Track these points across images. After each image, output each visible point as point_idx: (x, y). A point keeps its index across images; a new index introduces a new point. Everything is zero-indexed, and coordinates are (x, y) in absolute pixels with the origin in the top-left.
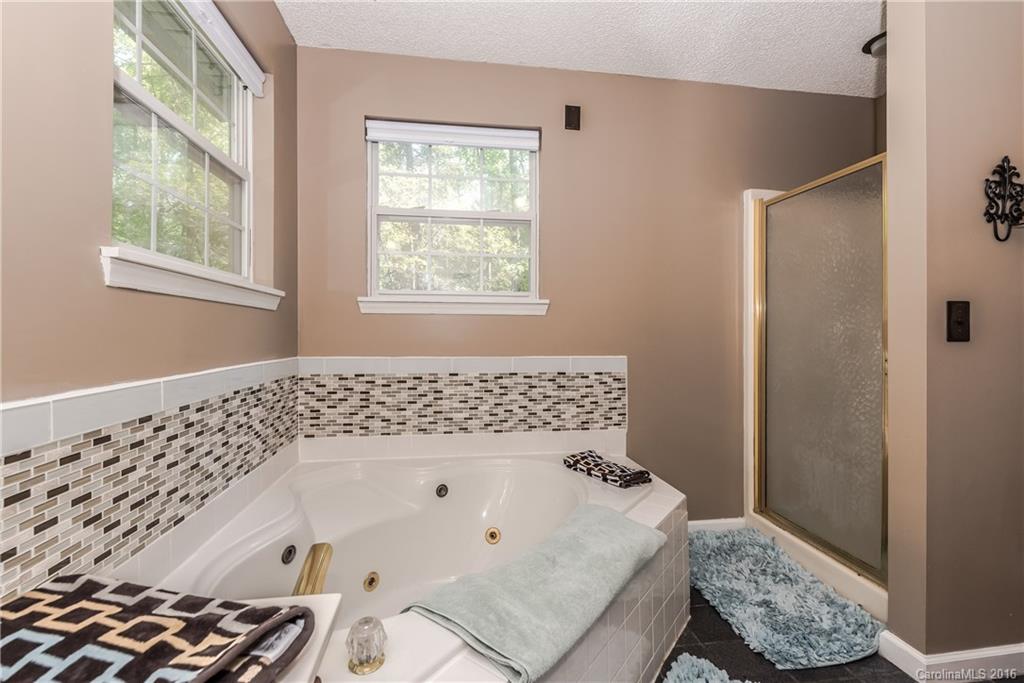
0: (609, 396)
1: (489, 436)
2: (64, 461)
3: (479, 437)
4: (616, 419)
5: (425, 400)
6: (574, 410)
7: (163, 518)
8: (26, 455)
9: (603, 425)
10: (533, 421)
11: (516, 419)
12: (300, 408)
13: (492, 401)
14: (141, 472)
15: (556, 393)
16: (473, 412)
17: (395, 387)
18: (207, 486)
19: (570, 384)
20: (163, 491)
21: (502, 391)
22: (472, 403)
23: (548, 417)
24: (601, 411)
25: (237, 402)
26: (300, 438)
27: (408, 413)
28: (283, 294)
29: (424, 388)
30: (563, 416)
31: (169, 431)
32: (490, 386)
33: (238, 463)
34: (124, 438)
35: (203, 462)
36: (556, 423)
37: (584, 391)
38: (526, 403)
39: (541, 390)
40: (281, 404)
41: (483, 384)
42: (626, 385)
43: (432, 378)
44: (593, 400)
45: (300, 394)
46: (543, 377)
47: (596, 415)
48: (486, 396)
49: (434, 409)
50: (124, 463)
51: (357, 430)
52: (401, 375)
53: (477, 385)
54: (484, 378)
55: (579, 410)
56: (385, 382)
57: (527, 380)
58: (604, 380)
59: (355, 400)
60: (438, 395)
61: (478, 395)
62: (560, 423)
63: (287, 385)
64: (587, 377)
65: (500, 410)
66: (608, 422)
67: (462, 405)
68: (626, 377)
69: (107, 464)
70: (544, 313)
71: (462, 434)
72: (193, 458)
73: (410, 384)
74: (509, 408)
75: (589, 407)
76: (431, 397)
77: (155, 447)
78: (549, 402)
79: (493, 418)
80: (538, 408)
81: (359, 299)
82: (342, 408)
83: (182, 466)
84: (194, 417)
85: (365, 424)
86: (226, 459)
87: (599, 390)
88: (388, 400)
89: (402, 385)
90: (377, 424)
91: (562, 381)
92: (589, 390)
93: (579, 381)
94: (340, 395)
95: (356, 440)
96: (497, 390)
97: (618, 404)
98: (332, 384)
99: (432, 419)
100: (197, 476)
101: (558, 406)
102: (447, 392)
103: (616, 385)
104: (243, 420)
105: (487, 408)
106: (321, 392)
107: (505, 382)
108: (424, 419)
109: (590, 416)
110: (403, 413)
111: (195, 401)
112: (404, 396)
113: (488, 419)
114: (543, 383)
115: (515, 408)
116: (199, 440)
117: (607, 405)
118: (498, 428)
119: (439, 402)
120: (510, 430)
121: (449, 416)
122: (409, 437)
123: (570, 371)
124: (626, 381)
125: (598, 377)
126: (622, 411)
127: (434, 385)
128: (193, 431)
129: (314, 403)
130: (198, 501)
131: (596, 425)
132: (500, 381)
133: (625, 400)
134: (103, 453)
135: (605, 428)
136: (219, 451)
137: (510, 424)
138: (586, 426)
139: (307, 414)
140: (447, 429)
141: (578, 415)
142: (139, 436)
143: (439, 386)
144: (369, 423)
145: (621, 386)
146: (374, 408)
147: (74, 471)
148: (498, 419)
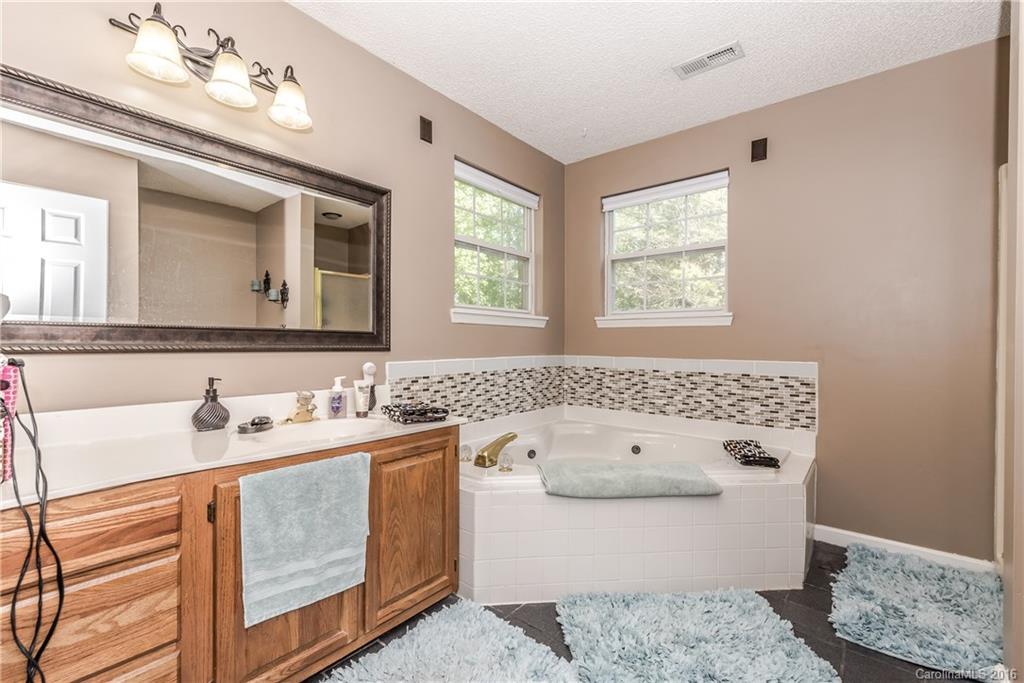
0: (796, 399)
1: (682, 420)
2: (439, 382)
3: (674, 419)
4: (804, 421)
5: (637, 388)
6: (758, 408)
7: (475, 416)
8: (428, 377)
9: (788, 425)
10: (720, 413)
11: (704, 409)
12: (566, 387)
13: (685, 393)
14: (464, 394)
15: (740, 392)
16: (670, 400)
17: (617, 377)
18: (496, 410)
19: (755, 384)
20: (475, 405)
21: (693, 386)
22: (669, 393)
23: (733, 411)
24: (787, 412)
25: (515, 374)
26: (566, 404)
27: (625, 396)
28: (547, 318)
29: (636, 379)
30: (747, 412)
31: (477, 381)
32: (683, 381)
33: (516, 405)
34: (459, 379)
35: (494, 399)
36: (740, 417)
37: (768, 392)
38: (713, 397)
39: (726, 388)
40: (548, 382)
41: (678, 380)
42: (816, 390)
43: (641, 373)
44: (779, 401)
45: (566, 378)
46: (728, 377)
47: (781, 415)
48: (680, 389)
49: (643, 395)
50: (458, 389)
51: (595, 404)
52: (622, 370)
53: (673, 380)
54: (679, 375)
55: (763, 408)
56: (611, 374)
57: (714, 379)
58: (790, 384)
59: (594, 384)
60: (645, 385)
61: (673, 387)
62: (744, 418)
63: (554, 371)
64: (772, 380)
65: (691, 401)
66: (795, 423)
67: (662, 394)
68: (816, 383)
69: (453, 387)
70: (730, 324)
71: (661, 416)
72: (489, 395)
73: (627, 376)
74: (699, 400)
75: (773, 407)
76: (640, 387)
77: (472, 385)
78: (734, 399)
79: (685, 406)
80: (724, 403)
81: (596, 318)
82: (588, 389)
83: (483, 397)
84: (489, 377)
85: (600, 401)
86: (508, 401)
87: (785, 393)
88: (614, 386)
89: (622, 376)
90: (606, 401)
91: (747, 382)
92: (774, 391)
93: (763, 383)
94: (586, 381)
95: (594, 410)
96: (688, 385)
97: (806, 407)
98: (582, 373)
99: (640, 402)
100: (491, 404)
101: (742, 403)
102: (652, 383)
103: (804, 389)
104: (519, 385)
105: (681, 398)
106: (576, 377)
107: (694, 379)
108: (635, 402)
109: (775, 415)
110: (622, 396)
111: (490, 370)
112: (623, 384)
113: (681, 406)
114: (728, 383)
115: (703, 401)
116: (492, 388)
117: (793, 408)
118: (689, 415)
119: (646, 390)
120: (699, 417)
121: (653, 401)
122: (626, 413)
123: (755, 373)
124: (817, 386)
125: (783, 380)
126: (811, 415)
127: (642, 378)
128: (488, 384)
129: (572, 384)
130: (492, 415)
131: (780, 424)
132: (691, 378)
133: (816, 404)
134: (450, 383)
135: (792, 427)
136: (503, 396)
137: (699, 413)
138: (770, 423)
139: (569, 390)
140: (651, 411)
141: (762, 413)
142: (464, 380)
143: (646, 379)
144: (602, 400)
145: (809, 390)
146: (605, 390)
147: (441, 387)
148: (689, 407)
